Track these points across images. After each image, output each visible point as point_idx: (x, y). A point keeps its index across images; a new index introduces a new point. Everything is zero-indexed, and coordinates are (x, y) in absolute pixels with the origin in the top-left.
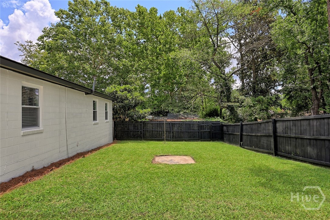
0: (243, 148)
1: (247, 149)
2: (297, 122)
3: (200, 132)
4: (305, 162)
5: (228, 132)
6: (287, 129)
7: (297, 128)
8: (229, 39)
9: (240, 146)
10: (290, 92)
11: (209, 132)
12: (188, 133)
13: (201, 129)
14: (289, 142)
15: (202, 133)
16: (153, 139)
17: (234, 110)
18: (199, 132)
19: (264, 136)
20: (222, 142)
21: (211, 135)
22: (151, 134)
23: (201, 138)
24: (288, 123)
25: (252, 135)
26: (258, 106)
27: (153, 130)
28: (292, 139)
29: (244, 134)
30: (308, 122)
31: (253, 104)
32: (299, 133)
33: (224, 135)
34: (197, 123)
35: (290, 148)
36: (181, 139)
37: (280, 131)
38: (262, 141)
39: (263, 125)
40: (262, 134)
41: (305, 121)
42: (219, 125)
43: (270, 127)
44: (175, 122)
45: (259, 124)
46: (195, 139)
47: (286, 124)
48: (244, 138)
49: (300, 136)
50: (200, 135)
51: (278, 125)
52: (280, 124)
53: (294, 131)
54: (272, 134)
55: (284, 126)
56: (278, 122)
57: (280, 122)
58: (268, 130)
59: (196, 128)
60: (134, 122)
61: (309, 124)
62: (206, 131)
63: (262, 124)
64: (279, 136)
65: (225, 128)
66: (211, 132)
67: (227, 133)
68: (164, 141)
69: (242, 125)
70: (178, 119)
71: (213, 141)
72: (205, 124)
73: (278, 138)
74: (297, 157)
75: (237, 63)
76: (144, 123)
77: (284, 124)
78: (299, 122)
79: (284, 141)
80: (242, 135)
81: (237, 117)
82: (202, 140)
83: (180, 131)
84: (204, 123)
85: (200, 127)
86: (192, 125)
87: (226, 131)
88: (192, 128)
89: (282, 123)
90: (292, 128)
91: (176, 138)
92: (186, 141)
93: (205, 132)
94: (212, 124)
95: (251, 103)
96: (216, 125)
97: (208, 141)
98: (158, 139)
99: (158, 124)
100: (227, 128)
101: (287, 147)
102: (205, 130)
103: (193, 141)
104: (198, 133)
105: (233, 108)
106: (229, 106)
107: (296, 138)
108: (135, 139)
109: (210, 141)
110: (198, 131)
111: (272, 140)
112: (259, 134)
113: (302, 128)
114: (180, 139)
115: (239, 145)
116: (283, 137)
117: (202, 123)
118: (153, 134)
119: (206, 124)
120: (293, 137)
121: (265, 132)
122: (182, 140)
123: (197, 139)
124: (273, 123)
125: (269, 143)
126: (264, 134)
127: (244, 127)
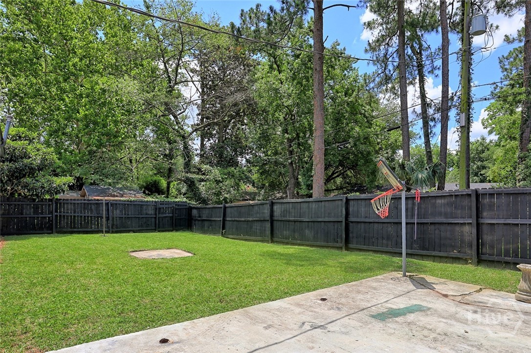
0: (227, 238)
1: (231, 238)
2: (296, 204)
3: (157, 217)
4: (303, 245)
5: (200, 217)
6: (285, 212)
7: (296, 210)
8: (187, 73)
9: (223, 235)
10: (264, 164)
11: (170, 217)
12: (138, 219)
13: (159, 214)
14: (287, 226)
15: (160, 219)
16: (75, 230)
17: (194, 185)
18: (155, 218)
19: (256, 221)
20: (191, 233)
21: (174, 222)
22: (71, 222)
23: (159, 228)
24: (288, 205)
25: (240, 221)
26: (228, 181)
27: (76, 215)
28: (291, 223)
29: (228, 219)
30: (307, 204)
31: (222, 178)
32: (298, 216)
33: (194, 221)
34: (154, 204)
35: (288, 232)
36: (127, 229)
37: (278, 214)
38: (254, 227)
39: (256, 208)
40: (254, 219)
41: (305, 204)
42: (185, 207)
43: (266, 211)
44: (116, 201)
45: (251, 207)
46: (148, 228)
47: (285, 206)
48: (228, 224)
49: (299, 219)
50: (157, 222)
51: (275, 207)
52: (278, 206)
53: (293, 214)
54: (268, 218)
55: (283, 209)
56: (276, 204)
57: (278, 204)
58: (263, 213)
59: (151, 211)
60: (37, 200)
61: (309, 207)
62: (167, 217)
63: (254, 206)
64: (276, 220)
65: (195, 212)
66: (174, 217)
67: (199, 219)
68: (103, 233)
69: (225, 208)
70: (108, 196)
71: (177, 230)
72: (164, 206)
73: (275, 222)
74: (295, 242)
75: (198, 112)
76: (56, 204)
77: (283, 206)
78: (299, 204)
79: (282, 226)
80: (224, 220)
81: (199, 196)
82: (159, 230)
83: (126, 216)
84: (163, 204)
85: (158, 210)
86: (144, 207)
87: (197, 215)
88: (145, 212)
89: (280, 206)
90: (291, 210)
91: (117, 228)
92: (134, 232)
93: (164, 217)
94: (176, 205)
95: (219, 176)
96: (180, 208)
97: (169, 231)
98: (84, 230)
99: (85, 204)
100: (200, 211)
101: (285, 232)
102: (165, 215)
103: (146, 232)
104: (153, 220)
105: (194, 182)
106: (188, 179)
107: (295, 221)
108: (36, 232)
109: (172, 231)
110: (155, 216)
111: (268, 225)
112: (251, 219)
113: (302, 211)
114: (124, 229)
115: (221, 235)
116: (281, 221)
117: (160, 204)
118: (74, 222)
119: (167, 206)
120: (292, 221)
121: (258, 216)
122: (128, 231)
123: (153, 228)
124: (270, 205)
125: (264, 229)
126: (257, 219)
127: (228, 210)
